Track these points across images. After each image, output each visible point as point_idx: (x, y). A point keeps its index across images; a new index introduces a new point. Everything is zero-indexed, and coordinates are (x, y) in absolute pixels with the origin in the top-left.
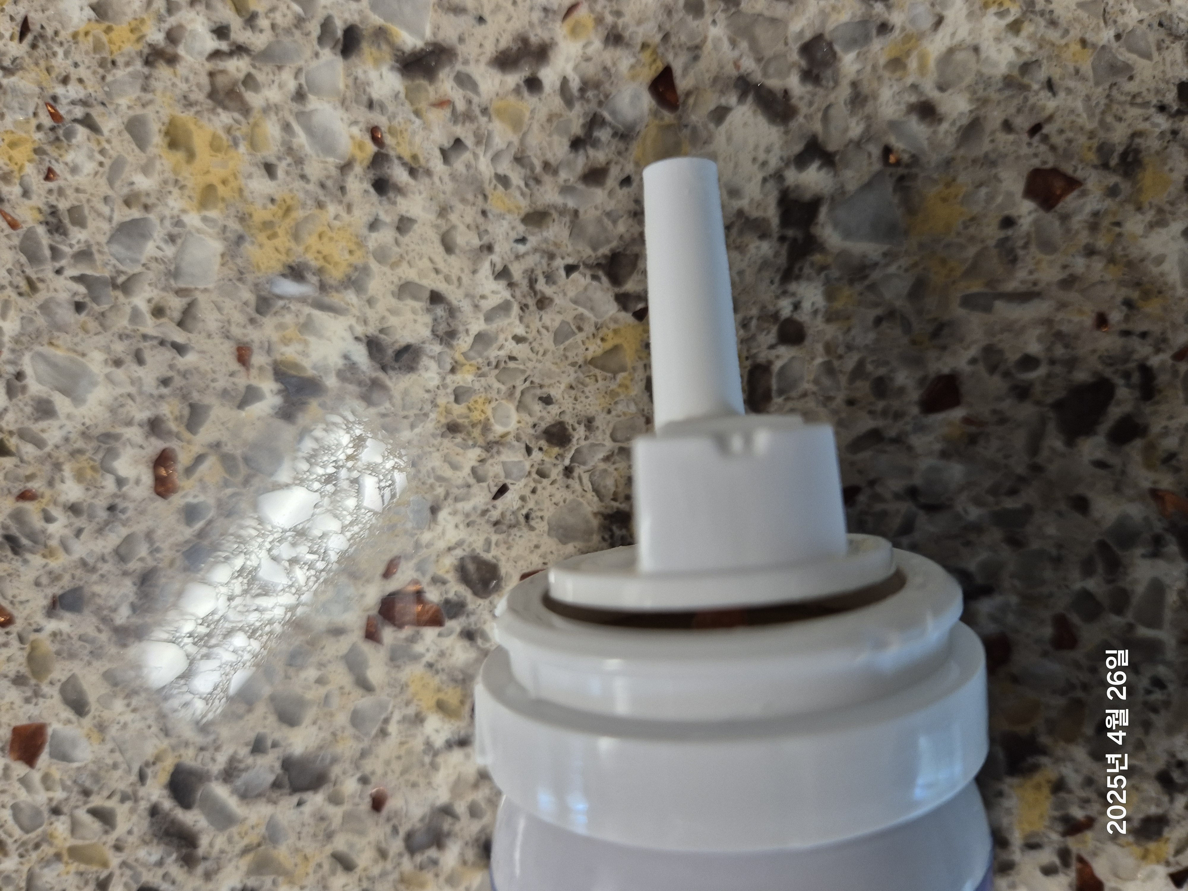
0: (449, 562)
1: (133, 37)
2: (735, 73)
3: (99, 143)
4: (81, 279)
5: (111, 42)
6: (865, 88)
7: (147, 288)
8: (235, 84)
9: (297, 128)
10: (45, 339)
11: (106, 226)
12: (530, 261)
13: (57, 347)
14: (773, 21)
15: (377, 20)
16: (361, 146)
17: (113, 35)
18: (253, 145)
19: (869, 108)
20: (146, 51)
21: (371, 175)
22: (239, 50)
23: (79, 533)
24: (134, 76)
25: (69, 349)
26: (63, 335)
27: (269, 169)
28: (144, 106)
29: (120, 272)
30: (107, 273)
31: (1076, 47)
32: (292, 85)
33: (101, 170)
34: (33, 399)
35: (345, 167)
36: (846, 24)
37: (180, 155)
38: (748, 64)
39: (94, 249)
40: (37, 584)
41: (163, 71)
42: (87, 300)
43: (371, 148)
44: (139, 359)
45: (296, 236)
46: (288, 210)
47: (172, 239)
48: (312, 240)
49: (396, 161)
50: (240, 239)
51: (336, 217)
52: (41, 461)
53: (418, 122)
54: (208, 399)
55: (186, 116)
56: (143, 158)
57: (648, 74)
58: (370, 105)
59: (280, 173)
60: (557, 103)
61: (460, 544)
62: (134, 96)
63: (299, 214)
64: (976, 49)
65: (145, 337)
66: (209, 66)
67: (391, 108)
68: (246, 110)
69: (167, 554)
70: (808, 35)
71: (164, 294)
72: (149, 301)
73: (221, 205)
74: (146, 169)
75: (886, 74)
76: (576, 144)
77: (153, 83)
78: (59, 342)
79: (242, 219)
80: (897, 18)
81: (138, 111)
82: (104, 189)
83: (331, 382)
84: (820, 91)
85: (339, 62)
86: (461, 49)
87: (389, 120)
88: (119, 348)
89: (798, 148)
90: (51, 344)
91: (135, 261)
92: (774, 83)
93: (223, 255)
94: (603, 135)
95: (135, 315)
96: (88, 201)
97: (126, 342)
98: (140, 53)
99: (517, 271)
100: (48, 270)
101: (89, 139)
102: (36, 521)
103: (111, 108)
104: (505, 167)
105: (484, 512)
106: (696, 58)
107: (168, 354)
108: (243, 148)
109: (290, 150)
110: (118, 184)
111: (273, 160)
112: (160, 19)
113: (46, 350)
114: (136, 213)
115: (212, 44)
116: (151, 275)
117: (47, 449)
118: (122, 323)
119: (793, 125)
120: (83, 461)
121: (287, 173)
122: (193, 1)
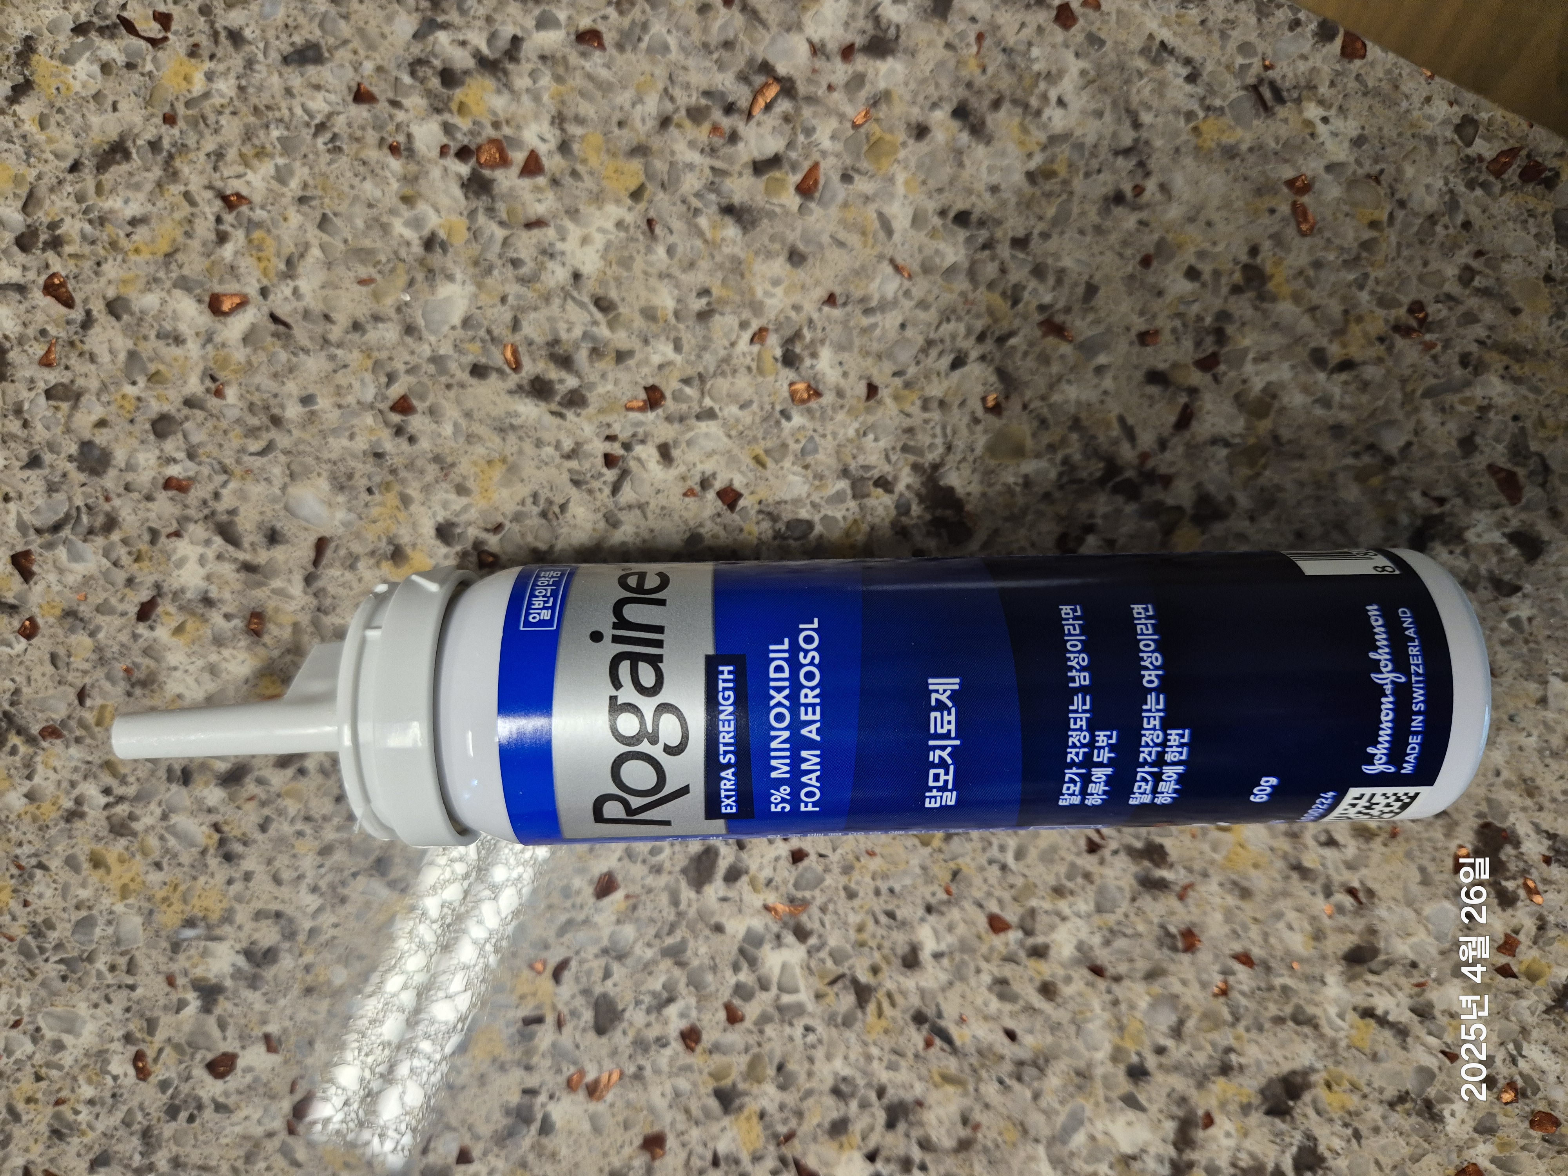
1: (55, 808)
3: (51, 876)
4: (61, 961)
5: (42, 814)
7: (103, 956)
8: (124, 819)
9: (168, 836)
10: (48, 1003)
11: (68, 926)
12: (329, 877)
13: (56, 1006)
16: (210, 837)
17: (42, 810)
18: (145, 853)
20: (65, 814)
21: (220, 852)
22: (121, 799)
23: (97, 1116)
24: (61, 831)
25: (64, 1005)
26: (58, 998)
27: (158, 866)
28: (72, 847)
29: (84, 951)
30: (75, 954)
32: (158, 812)
33: (57, 892)
34: (49, 1042)
35: (204, 852)
37: (101, 871)
39: (65, 941)
40: (79, 1155)
41: (79, 824)
42: (68, 973)
43: (216, 837)
44: (108, 1000)
45: (185, 901)
46: (176, 887)
47: (109, 923)
48: (195, 901)
49: (233, 840)
50: (151, 912)
51: (206, 883)
52: (64, 1078)
53: (240, 813)
54: (157, 1013)
55: (99, 847)
56: (80, 879)
58: (209, 811)
59: (165, 865)
60: (319, 779)
62: (65, 844)
63: (182, 888)
65: (108, 986)
66: (106, 814)
67: (222, 809)
68: (134, 834)
69: (155, 1115)
71: (114, 957)
72: (106, 963)
73: (134, 894)
74: (84, 885)
77: (74, 832)
78: (57, 1003)
79: (149, 899)
81: (70, 851)
82: (61, 903)
83: (228, 983)
85: (184, 791)
86: (255, 762)
87: (223, 816)
88: (95, 997)
90: (52, 1005)
91: (91, 942)
93: (143, 924)
95: (99, 975)
96: (54, 913)
97: (98, 992)
98: (62, 817)
99: (323, 884)
100: (40, 960)
101: (44, 876)
102: (70, 1116)
103: (53, 854)
104: (299, 826)
107: (125, 993)
108: (138, 857)
109: (167, 851)
110: (69, 898)
111: (158, 859)
112: (68, 793)
113: (50, 1009)
114: (84, 913)
115: (103, 800)
116: (103, 948)
117: (66, 1070)
118: (93, 981)
120: (89, 1072)
121: (169, 865)
122: (85, 777)
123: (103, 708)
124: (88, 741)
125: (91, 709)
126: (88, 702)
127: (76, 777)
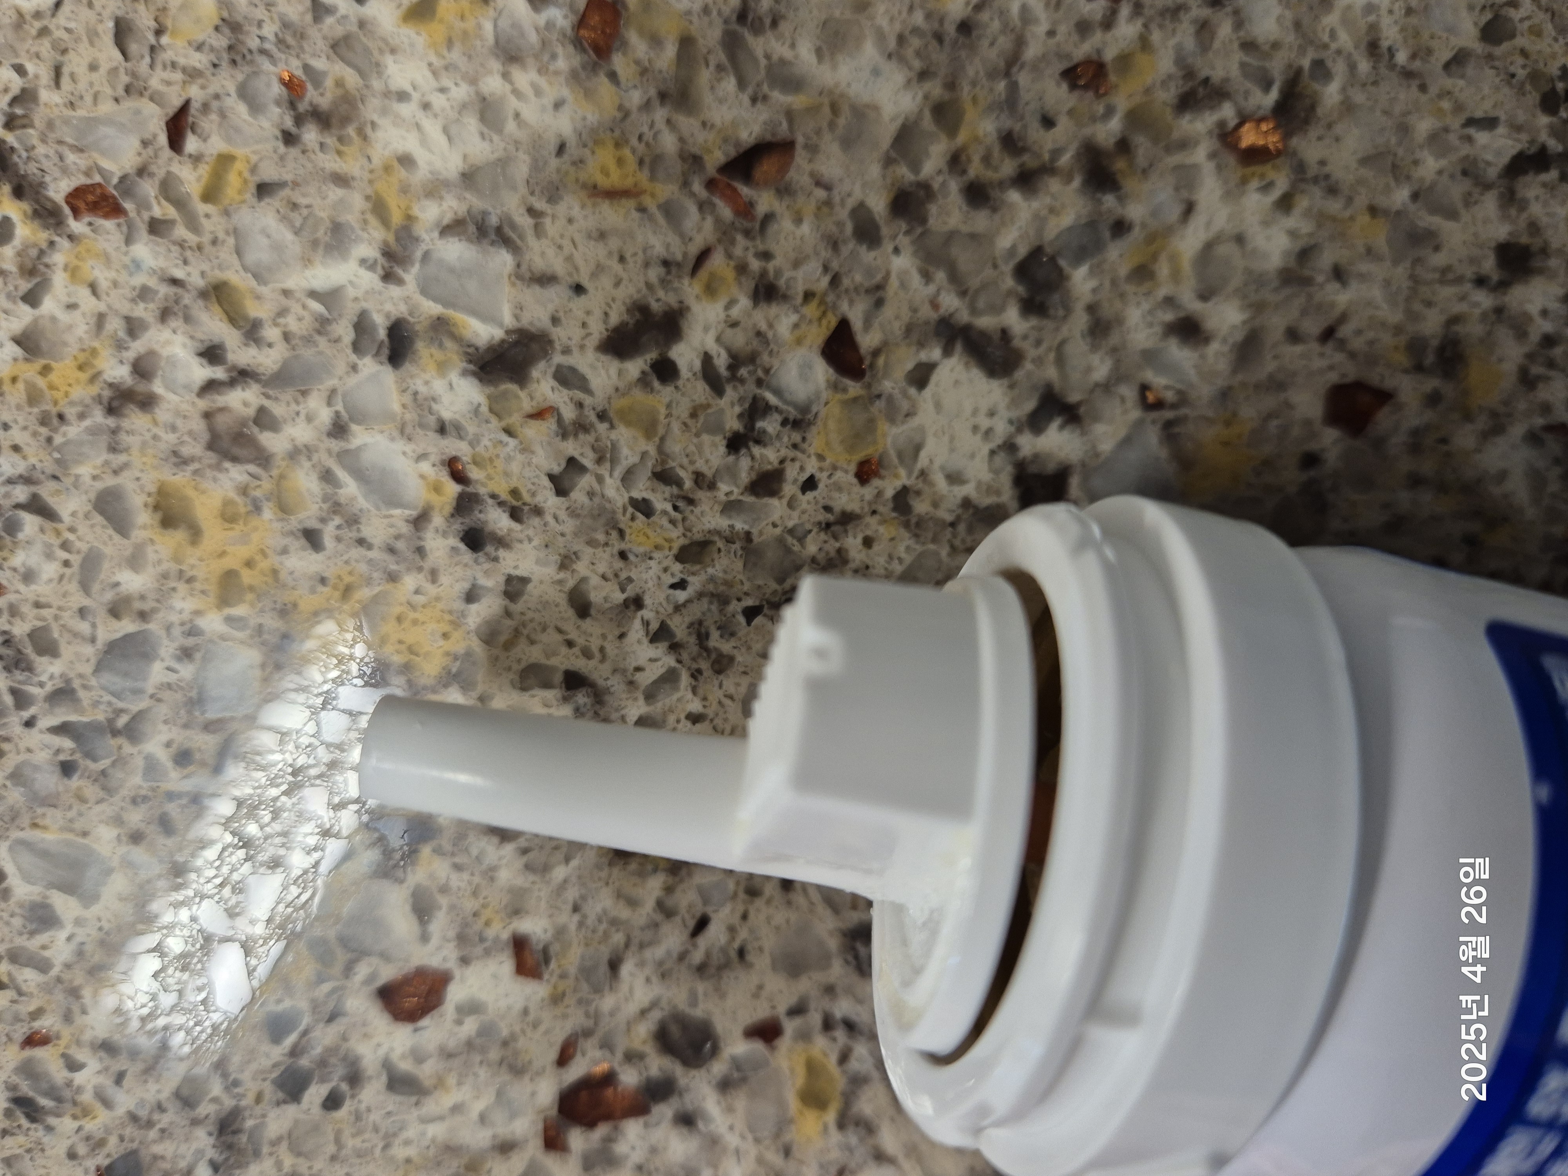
0: (644, 1030)
1: (84, 376)
2: (933, 316)
3: (58, 533)
4: (62, 729)
5: (52, 387)
6: (1107, 311)
7: (164, 728)
8: (244, 423)
9: (341, 474)
10: (25, 821)
11: (88, 650)
12: (696, 611)
13: (45, 828)
14: (973, 237)
15: (432, 308)
16: (437, 488)
17: (53, 377)
18: (284, 506)
19: (1114, 339)
20: (107, 393)
21: (458, 526)
22: (243, 375)
23: (119, 1079)
24: (93, 432)
25: (62, 829)
26: (50, 812)
27: (312, 538)
28: (115, 472)
29: (119, 712)
30: (100, 716)
31: (1364, 219)
32: (325, 416)
33: (68, 571)
34: (21, 905)
35: (420, 521)
36: (1070, 229)
37: (179, 536)
38: (950, 302)
39: (76, 684)
40: (72, 1155)
41: (137, 421)
42: (77, 756)
44: (166, 828)
46: (349, 589)
47: (186, 654)
48: (388, 628)
49: (490, 501)
50: (284, 639)
51: (417, 592)
52: (46, 988)
53: (512, 442)
55: (180, 479)
56: (125, 546)
57: (818, 334)
58: (442, 429)
59: (328, 541)
60: (700, 391)
61: (654, 1004)
62: (99, 461)
63: (365, 592)
64: (1240, 239)
65: (171, 796)
66: (203, 404)
67: (471, 429)
68: (263, 459)
69: (250, 1087)
70: (1023, 251)
71: (188, 733)
72: (168, 745)
73: (250, 596)
74: (135, 562)
75: (1130, 289)
76: (735, 444)
77: (123, 437)
78: (47, 822)
79: (283, 611)
80: (1135, 212)
81: (110, 481)
82: (78, 599)
84: (1049, 324)
85: (390, 376)
86: (559, 334)
87: (471, 444)
88: (136, 817)
89: (1030, 405)
90: (35, 825)
91: (137, 692)
92: (985, 322)
93: (263, 666)
94: (770, 425)
95: (151, 767)
96: (56, 618)
97: (144, 807)
98: (98, 399)
99: (679, 626)
100: (13, 723)
101: (42, 530)
102: (58, 1073)
103: (68, 481)
104: (643, 488)
105: (682, 957)
106: (879, 303)
108: (268, 513)
109: (336, 507)
110: (96, 587)
111: (313, 524)
112: (120, 346)
113: (29, 835)
114: (127, 626)
115: (201, 372)
116: (163, 710)
117: (55, 972)
118: (134, 781)
119: (1019, 374)
121: (339, 539)
122: (165, 315)
123: (225, 161)
124: (181, 231)
125: (197, 159)
126: (191, 144)
127: (140, 311)
